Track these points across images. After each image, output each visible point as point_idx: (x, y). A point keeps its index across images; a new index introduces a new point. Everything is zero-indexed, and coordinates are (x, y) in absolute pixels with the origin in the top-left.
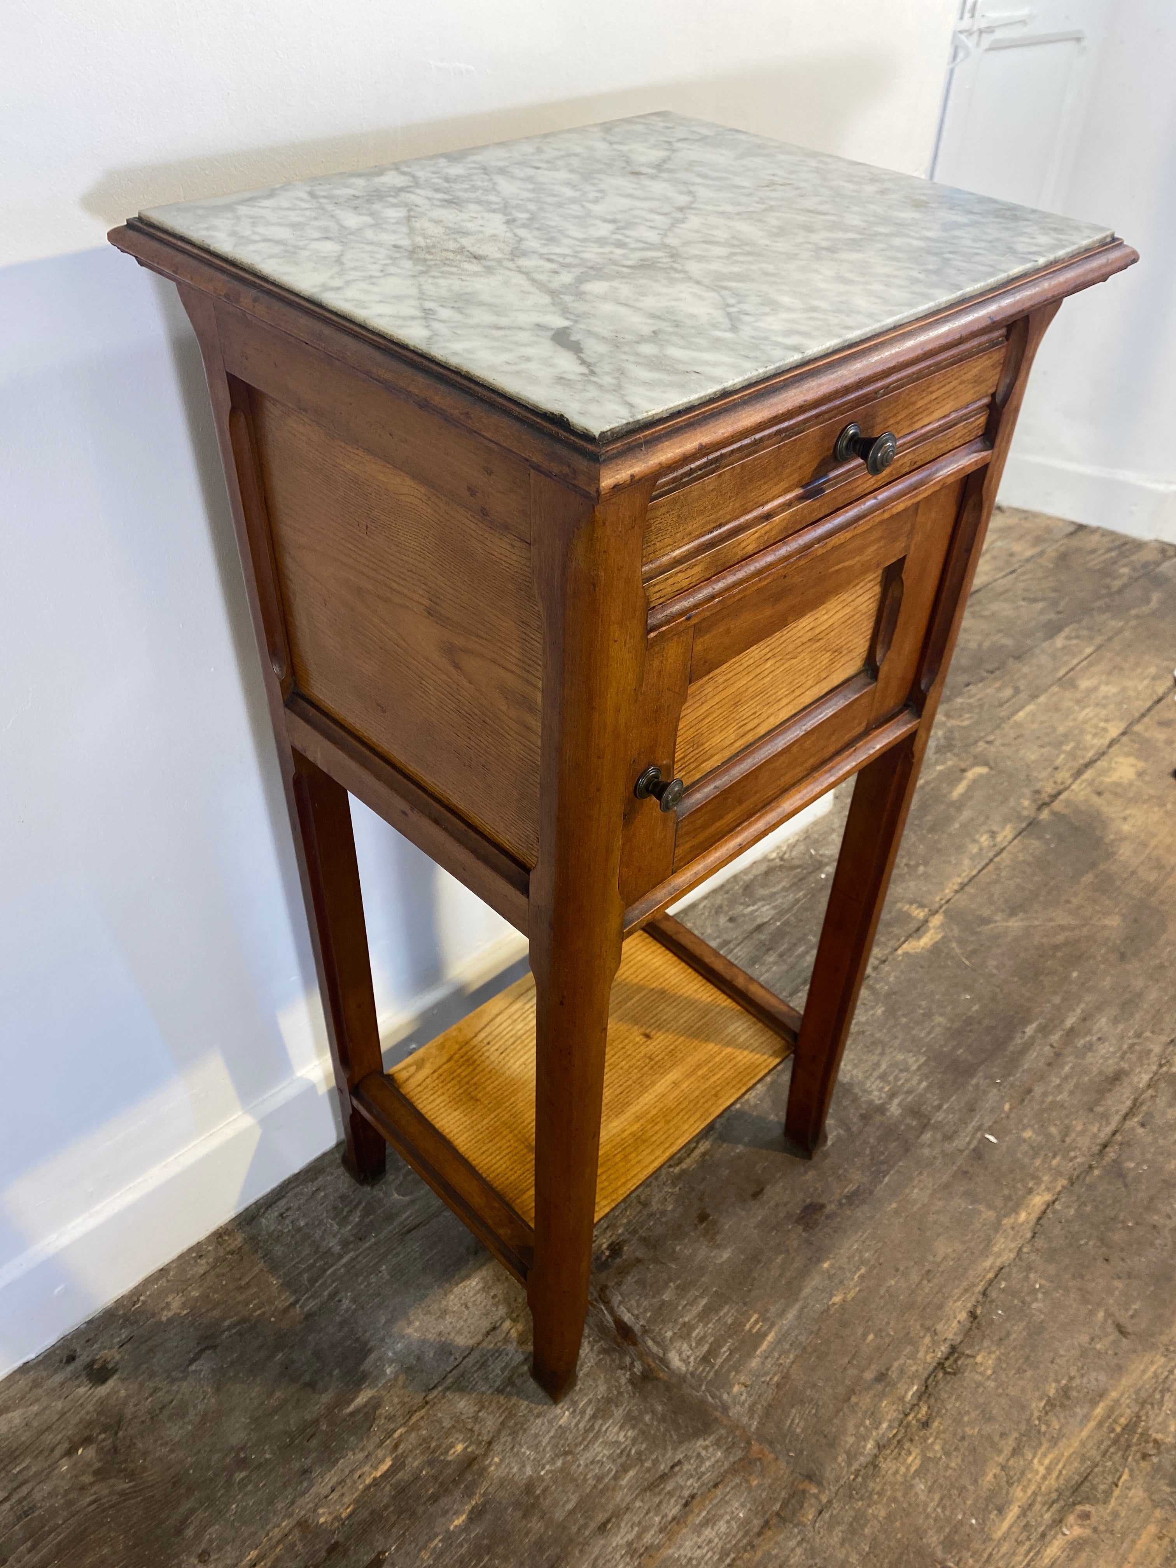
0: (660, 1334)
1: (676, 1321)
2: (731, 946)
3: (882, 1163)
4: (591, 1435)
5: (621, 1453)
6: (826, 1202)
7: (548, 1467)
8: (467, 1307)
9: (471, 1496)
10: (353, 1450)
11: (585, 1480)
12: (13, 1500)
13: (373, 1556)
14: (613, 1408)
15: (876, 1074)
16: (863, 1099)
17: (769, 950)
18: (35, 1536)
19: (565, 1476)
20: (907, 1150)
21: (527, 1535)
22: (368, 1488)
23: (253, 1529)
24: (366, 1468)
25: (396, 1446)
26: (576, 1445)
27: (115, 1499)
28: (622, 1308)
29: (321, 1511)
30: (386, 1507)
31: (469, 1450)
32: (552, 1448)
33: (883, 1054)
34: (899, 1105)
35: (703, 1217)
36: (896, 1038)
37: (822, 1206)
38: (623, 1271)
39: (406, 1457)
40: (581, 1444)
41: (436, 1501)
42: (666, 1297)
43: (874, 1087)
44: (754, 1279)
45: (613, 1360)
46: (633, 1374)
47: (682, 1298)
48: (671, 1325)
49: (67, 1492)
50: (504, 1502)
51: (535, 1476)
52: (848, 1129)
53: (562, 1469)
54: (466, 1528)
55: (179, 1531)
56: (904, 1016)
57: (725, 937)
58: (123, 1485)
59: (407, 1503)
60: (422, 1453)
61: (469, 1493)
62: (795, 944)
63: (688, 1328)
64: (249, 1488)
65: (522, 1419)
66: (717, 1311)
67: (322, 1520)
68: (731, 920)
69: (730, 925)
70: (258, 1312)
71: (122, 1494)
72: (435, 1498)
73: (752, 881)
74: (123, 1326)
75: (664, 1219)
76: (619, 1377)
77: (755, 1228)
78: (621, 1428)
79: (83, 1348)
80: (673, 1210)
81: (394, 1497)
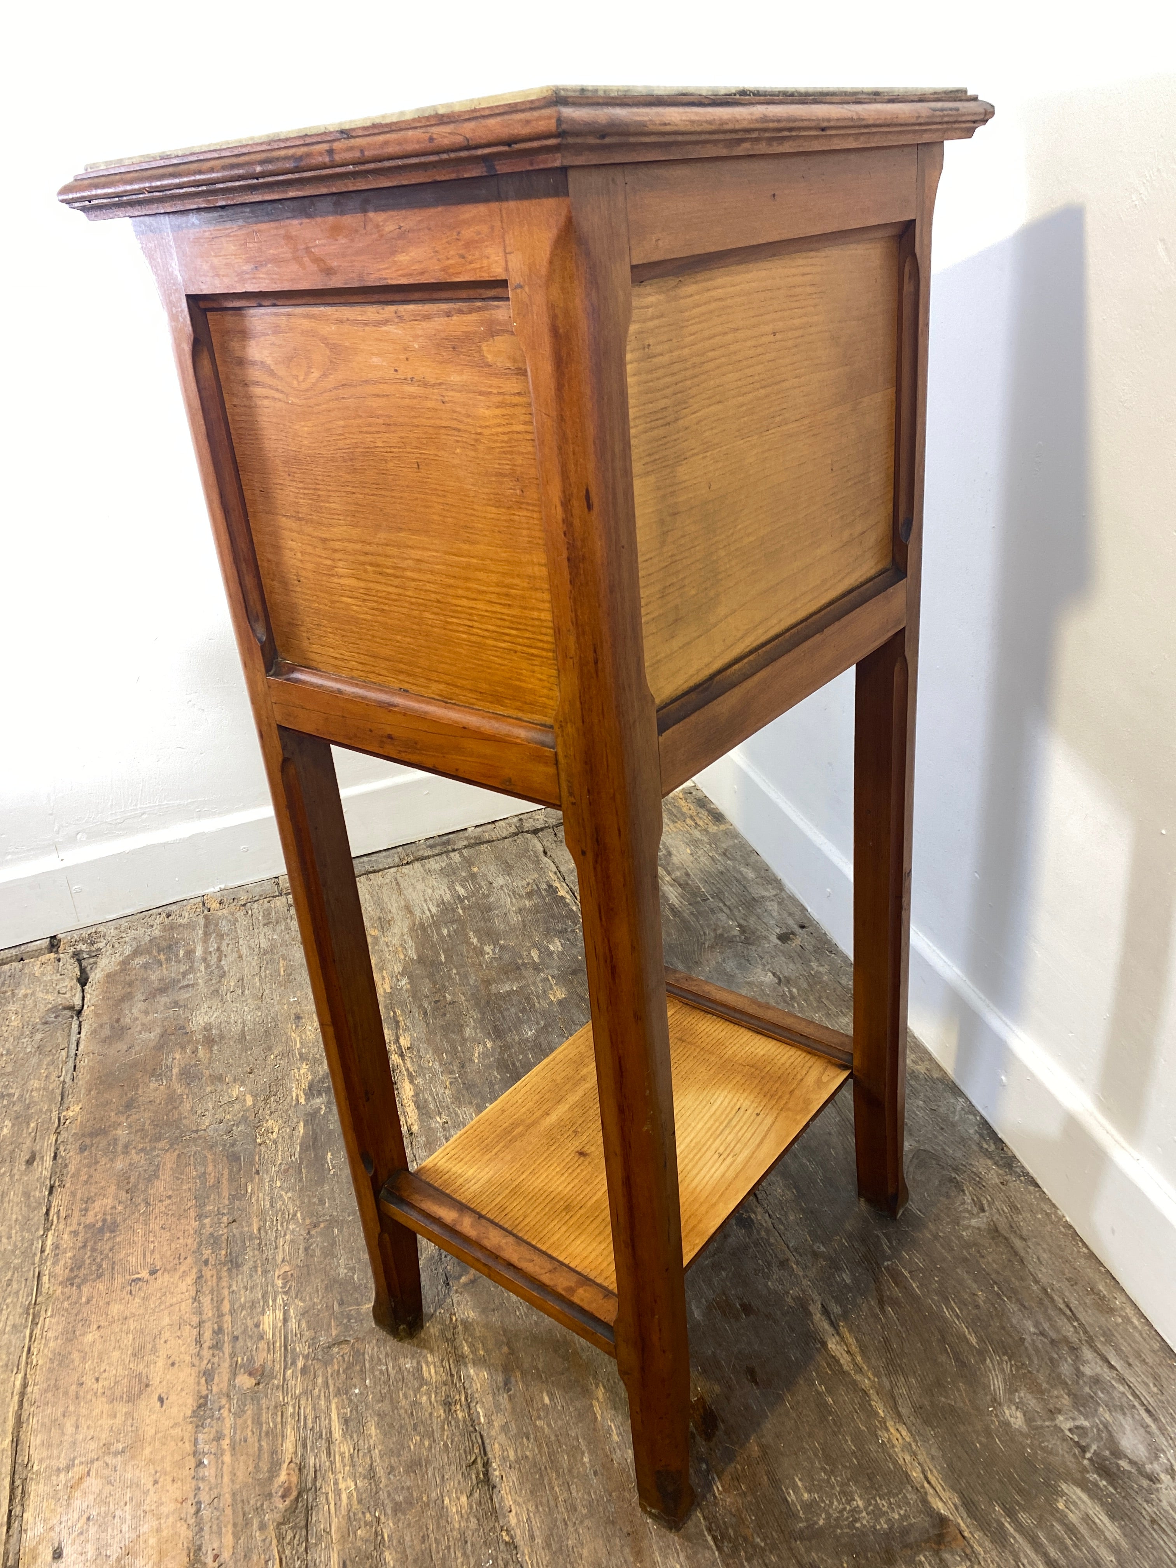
3: (736, 1549)
6: (712, 1444)
12: (723, 907)
18: (698, 914)
27: (702, 941)
37: (708, 1438)
49: (716, 925)
52: (801, 1536)
58: (708, 944)
71: (703, 944)
74: (815, 947)
75: (759, 1273)
79: (806, 930)
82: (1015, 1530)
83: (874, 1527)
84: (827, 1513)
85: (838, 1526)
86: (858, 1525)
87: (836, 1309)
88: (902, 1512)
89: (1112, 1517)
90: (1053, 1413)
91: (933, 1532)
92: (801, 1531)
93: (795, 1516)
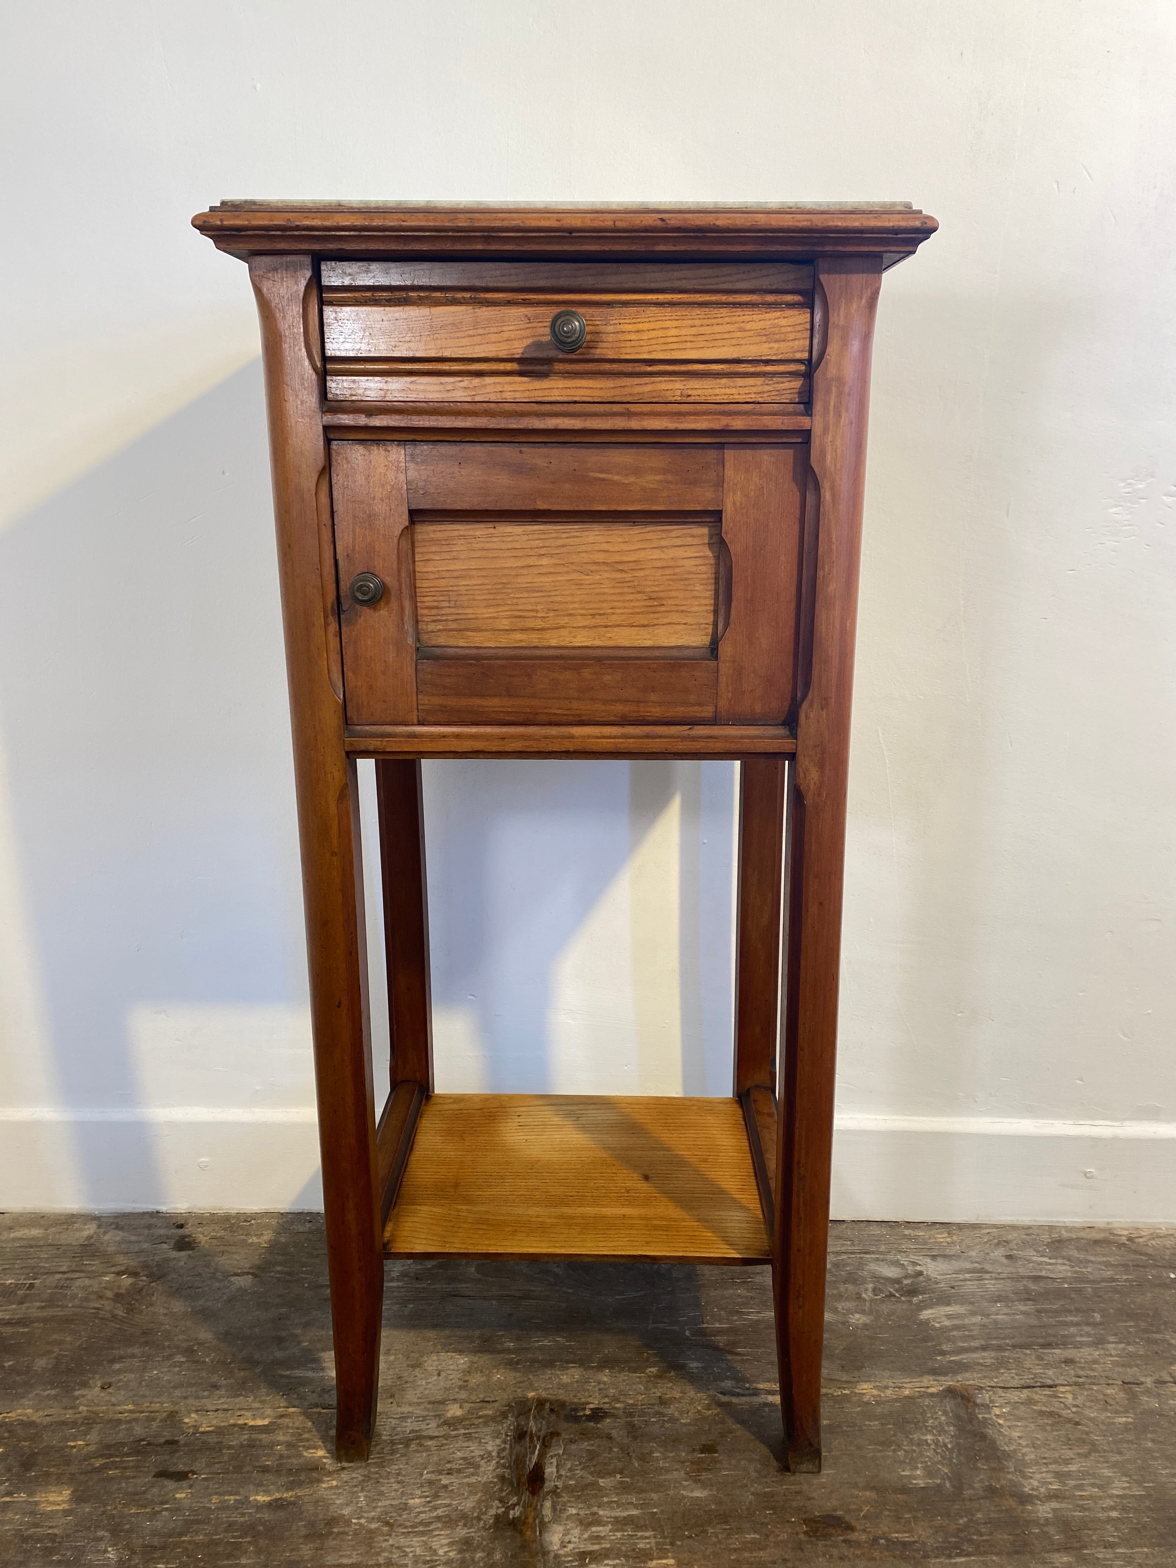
0: (564, 1504)
1: (589, 1507)
2: (987, 1276)
3: (970, 1541)
4: (421, 1529)
5: (428, 1561)
6: (858, 1528)
7: (363, 1521)
8: (439, 1375)
9: (288, 1489)
10: (255, 1398)
11: (378, 1554)
12: (66, 1276)
13: (187, 1469)
14: (461, 1524)
15: (1053, 1467)
16: (1010, 1476)
17: (1029, 1300)
18: (51, 1302)
19: (368, 1539)
20: (1017, 1552)
21: (292, 1550)
22: (234, 1425)
23: (147, 1393)
24: (249, 1414)
25: (282, 1416)
26: (400, 1525)
27: (108, 1316)
28: (554, 1461)
29: (193, 1415)
30: (230, 1447)
31: (325, 1460)
32: (382, 1512)
33: (1086, 1456)
34: (1054, 1510)
35: (708, 1449)
36: (1120, 1453)
37: (851, 1528)
38: (585, 1435)
39: (281, 1428)
40: (406, 1527)
41: (263, 1471)
42: (602, 1482)
43: (1038, 1476)
44: (704, 1531)
45: (501, 1490)
46: (506, 1513)
47: (617, 1494)
48: (581, 1505)
49: (93, 1292)
50: (305, 1514)
51: (347, 1517)
52: (959, 1488)
53: (371, 1531)
54: (259, 1507)
55: (112, 1361)
56: (1153, 1441)
57: (988, 1267)
58: (120, 1312)
59: (245, 1457)
60: (293, 1435)
61: (290, 1487)
62: (1070, 1311)
63: (597, 1521)
64: (177, 1369)
65: (385, 1474)
66: (638, 1527)
67: (186, 1420)
68: (1009, 1257)
69: (1005, 1261)
70: (303, 1276)
71: (114, 1316)
72: (265, 1470)
73: (1070, 1240)
74: (225, 1229)
75: (668, 1425)
76: (492, 1507)
77: (753, 1494)
78: (450, 1544)
79: (192, 1226)
80: (685, 1425)
81: (242, 1446)
82: (957, 1356)
83: (952, 1436)
84: (939, 1462)
85: (951, 1459)
86: (949, 1446)
87: (728, 1384)
88: (940, 1413)
89: (949, 1304)
90: (859, 1297)
91: (959, 1400)
92: (954, 1487)
93: (939, 1488)
